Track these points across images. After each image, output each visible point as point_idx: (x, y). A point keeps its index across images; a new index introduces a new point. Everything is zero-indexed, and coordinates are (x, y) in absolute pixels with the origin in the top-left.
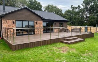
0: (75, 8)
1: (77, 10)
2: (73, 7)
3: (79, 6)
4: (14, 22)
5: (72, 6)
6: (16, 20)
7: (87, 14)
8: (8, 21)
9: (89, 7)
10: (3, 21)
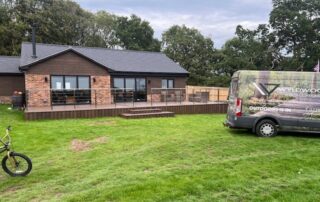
2: (244, 31)
4: (46, 79)
5: (239, 27)
6: (51, 76)
8: (36, 76)
10: (27, 76)
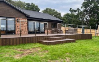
0: (74, 10)
1: (76, 13)
2: (72, 10)
3: (78, 9)
5: (71, 8)
7: (87, 17)
9: (89, 10)
